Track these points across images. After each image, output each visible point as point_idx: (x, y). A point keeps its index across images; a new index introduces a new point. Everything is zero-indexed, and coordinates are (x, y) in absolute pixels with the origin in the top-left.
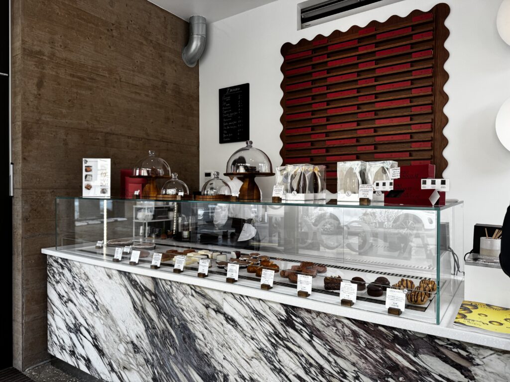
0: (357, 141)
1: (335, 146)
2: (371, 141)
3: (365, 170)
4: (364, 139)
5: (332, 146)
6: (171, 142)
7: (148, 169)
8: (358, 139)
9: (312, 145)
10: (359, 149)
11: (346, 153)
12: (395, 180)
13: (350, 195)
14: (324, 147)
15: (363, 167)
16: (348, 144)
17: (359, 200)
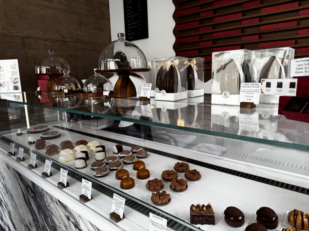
0: (242, 32)
1: (221, 37)
2: (256, 30)
3: (249, 61)
4: (249, 29)
5: (218, 38)
6: (85, 43)
7: (47, 67)
8: (243, 29)
9: (201, 38)
10: (244, 40)
11: (232, 43)
12: (299, 78)
13: (228, 97)
14: (210, 39)
15: (247, 58)
16: (233, 35)
17: (239, 104)
